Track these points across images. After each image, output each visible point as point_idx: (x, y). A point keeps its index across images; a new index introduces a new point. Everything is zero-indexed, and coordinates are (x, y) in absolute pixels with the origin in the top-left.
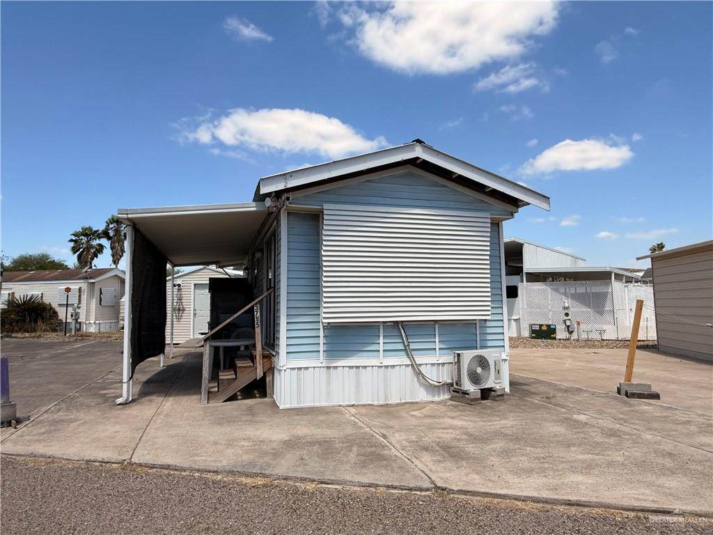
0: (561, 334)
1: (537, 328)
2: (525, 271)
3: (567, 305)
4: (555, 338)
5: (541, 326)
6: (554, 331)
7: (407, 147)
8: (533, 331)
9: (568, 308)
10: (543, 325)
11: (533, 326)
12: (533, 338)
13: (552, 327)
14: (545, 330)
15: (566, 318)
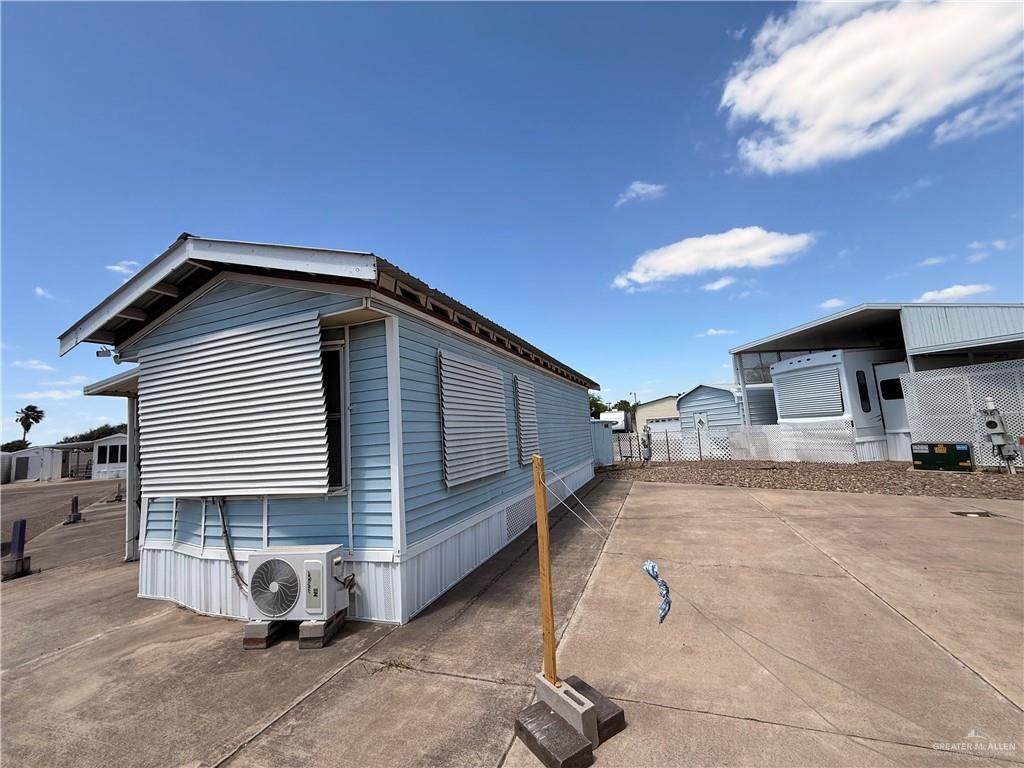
0: (984, 458)
1: (925, 450)
2: (909, 352)
3: (991, 406)
4: (971, 469)
5: (932, 446)
6: (967, 454)
8: (916, 456)
9: (992, 412)
10: (936, 445)
11: (914, 447)
12: (916, 467)
13: (958, 448)
14: (942, 454)
15: (990, 431)
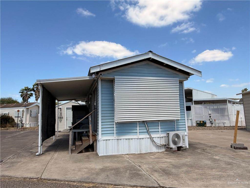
0: (208, 124)
1: (199, 122)
2: (193, 100)
3: (210, 113)
4: (206, 126)
5: (200, 121)
6: (205, 123)
7: (146, 54)
8: (197, 124)
10: (201, 121)
11: (197, 122)
12: (197, 126)
13: (204, 122)
14: (202, 123)
15: (210, 118)
